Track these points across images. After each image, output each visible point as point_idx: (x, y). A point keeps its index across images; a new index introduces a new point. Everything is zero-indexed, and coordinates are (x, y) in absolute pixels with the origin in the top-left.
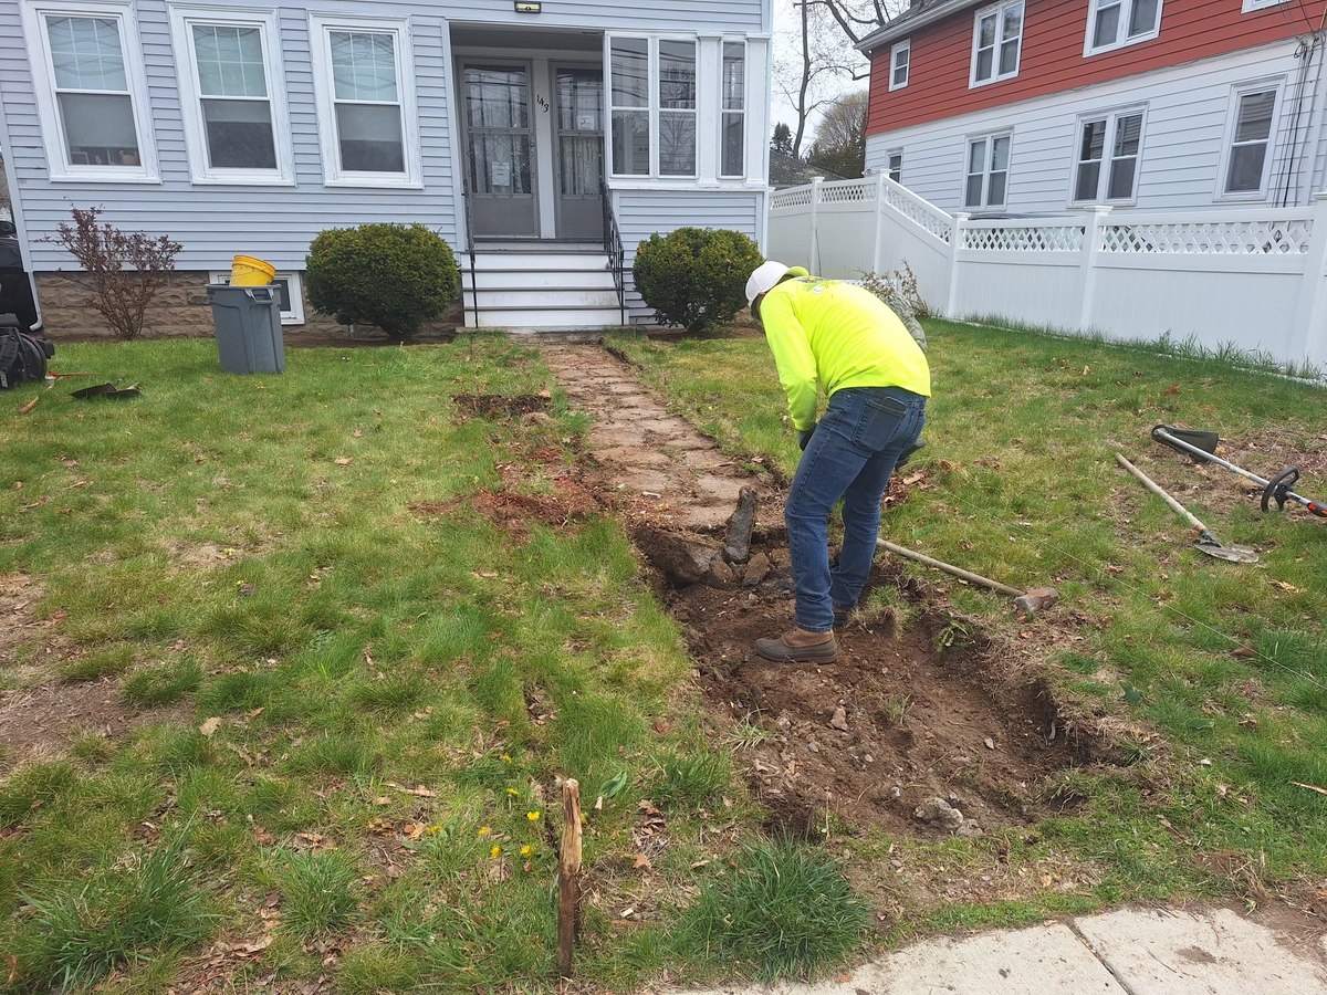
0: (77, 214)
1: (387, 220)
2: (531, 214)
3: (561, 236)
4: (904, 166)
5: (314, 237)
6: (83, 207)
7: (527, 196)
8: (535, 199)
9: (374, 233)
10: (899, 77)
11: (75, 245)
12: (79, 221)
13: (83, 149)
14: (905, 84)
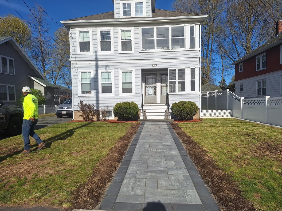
0: (80, 101)
1: (127, 101)
2: (156, 99)
3: (161, 103)
4: (243, 87)
5: (115, 104)
6: (82, 100)
7: (155, 96)
8: (156, 97)
9: (124, 103)
10: (241, 70)
11: (80, 106)
12: (81, 102)
13: (83, 91)
14: (242, 71)
